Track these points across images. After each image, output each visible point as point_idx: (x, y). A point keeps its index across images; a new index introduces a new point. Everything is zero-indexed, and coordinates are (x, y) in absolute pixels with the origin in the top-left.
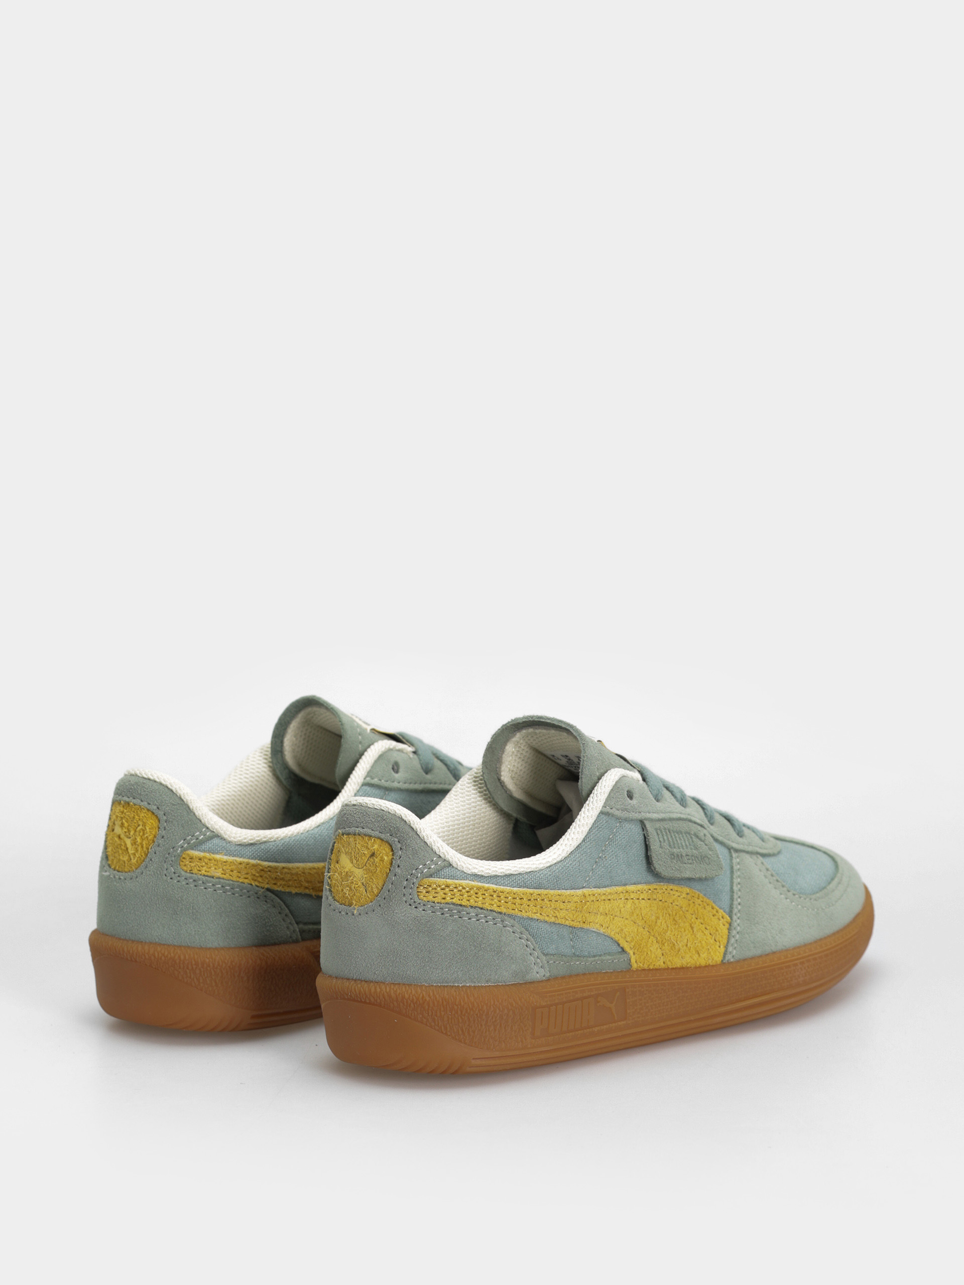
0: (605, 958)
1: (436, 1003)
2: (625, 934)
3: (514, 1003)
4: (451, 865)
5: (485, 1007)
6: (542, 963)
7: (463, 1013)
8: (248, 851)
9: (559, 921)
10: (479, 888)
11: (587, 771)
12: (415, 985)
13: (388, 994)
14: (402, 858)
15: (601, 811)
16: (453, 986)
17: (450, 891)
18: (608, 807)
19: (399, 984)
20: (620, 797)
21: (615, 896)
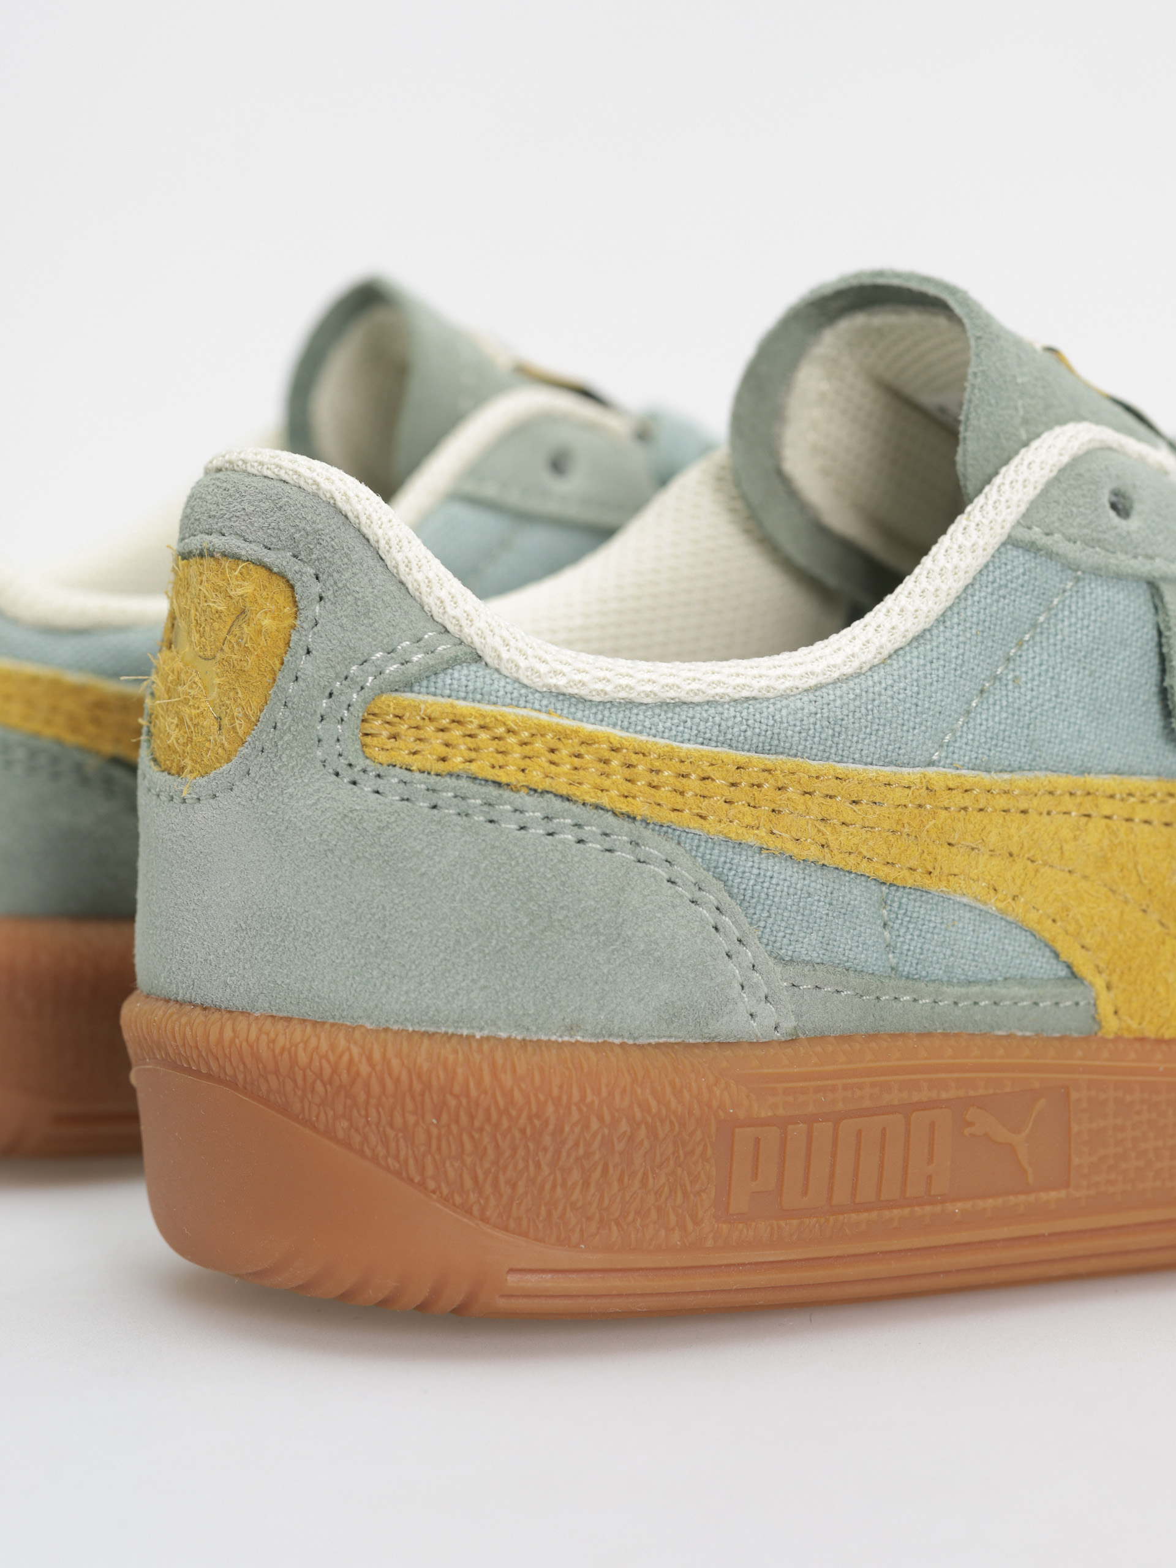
0: (1003, 991)
1: (390, 1085)
2: (1077, 922)
3: (653, 1103)
4: (479, 658)
5: (550, 1109)
6: (767, 983)
7: (477, 1124)
8: (67, 649)
9: (838, 860)
10: (562, 735)
11: (983, 420)
12: (333, 1025)
13: (251, 1047)
14: (319, 627)
15: (1009, 537)
16: (453, 1035)
17: (465, 736)
18: (1036, 529)
19: (289, 1019)
20: (1081, 502)
21: (1048, 802)
